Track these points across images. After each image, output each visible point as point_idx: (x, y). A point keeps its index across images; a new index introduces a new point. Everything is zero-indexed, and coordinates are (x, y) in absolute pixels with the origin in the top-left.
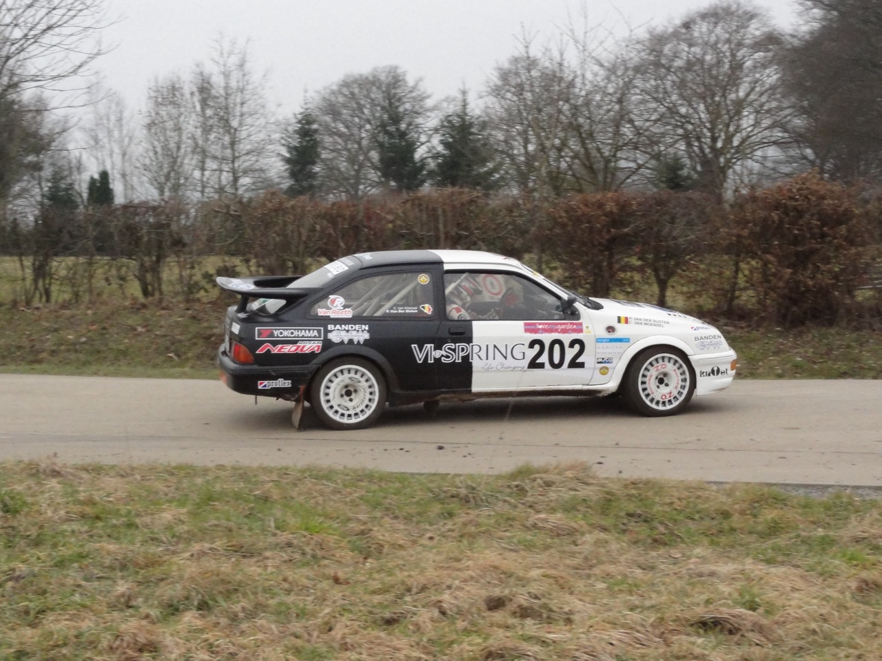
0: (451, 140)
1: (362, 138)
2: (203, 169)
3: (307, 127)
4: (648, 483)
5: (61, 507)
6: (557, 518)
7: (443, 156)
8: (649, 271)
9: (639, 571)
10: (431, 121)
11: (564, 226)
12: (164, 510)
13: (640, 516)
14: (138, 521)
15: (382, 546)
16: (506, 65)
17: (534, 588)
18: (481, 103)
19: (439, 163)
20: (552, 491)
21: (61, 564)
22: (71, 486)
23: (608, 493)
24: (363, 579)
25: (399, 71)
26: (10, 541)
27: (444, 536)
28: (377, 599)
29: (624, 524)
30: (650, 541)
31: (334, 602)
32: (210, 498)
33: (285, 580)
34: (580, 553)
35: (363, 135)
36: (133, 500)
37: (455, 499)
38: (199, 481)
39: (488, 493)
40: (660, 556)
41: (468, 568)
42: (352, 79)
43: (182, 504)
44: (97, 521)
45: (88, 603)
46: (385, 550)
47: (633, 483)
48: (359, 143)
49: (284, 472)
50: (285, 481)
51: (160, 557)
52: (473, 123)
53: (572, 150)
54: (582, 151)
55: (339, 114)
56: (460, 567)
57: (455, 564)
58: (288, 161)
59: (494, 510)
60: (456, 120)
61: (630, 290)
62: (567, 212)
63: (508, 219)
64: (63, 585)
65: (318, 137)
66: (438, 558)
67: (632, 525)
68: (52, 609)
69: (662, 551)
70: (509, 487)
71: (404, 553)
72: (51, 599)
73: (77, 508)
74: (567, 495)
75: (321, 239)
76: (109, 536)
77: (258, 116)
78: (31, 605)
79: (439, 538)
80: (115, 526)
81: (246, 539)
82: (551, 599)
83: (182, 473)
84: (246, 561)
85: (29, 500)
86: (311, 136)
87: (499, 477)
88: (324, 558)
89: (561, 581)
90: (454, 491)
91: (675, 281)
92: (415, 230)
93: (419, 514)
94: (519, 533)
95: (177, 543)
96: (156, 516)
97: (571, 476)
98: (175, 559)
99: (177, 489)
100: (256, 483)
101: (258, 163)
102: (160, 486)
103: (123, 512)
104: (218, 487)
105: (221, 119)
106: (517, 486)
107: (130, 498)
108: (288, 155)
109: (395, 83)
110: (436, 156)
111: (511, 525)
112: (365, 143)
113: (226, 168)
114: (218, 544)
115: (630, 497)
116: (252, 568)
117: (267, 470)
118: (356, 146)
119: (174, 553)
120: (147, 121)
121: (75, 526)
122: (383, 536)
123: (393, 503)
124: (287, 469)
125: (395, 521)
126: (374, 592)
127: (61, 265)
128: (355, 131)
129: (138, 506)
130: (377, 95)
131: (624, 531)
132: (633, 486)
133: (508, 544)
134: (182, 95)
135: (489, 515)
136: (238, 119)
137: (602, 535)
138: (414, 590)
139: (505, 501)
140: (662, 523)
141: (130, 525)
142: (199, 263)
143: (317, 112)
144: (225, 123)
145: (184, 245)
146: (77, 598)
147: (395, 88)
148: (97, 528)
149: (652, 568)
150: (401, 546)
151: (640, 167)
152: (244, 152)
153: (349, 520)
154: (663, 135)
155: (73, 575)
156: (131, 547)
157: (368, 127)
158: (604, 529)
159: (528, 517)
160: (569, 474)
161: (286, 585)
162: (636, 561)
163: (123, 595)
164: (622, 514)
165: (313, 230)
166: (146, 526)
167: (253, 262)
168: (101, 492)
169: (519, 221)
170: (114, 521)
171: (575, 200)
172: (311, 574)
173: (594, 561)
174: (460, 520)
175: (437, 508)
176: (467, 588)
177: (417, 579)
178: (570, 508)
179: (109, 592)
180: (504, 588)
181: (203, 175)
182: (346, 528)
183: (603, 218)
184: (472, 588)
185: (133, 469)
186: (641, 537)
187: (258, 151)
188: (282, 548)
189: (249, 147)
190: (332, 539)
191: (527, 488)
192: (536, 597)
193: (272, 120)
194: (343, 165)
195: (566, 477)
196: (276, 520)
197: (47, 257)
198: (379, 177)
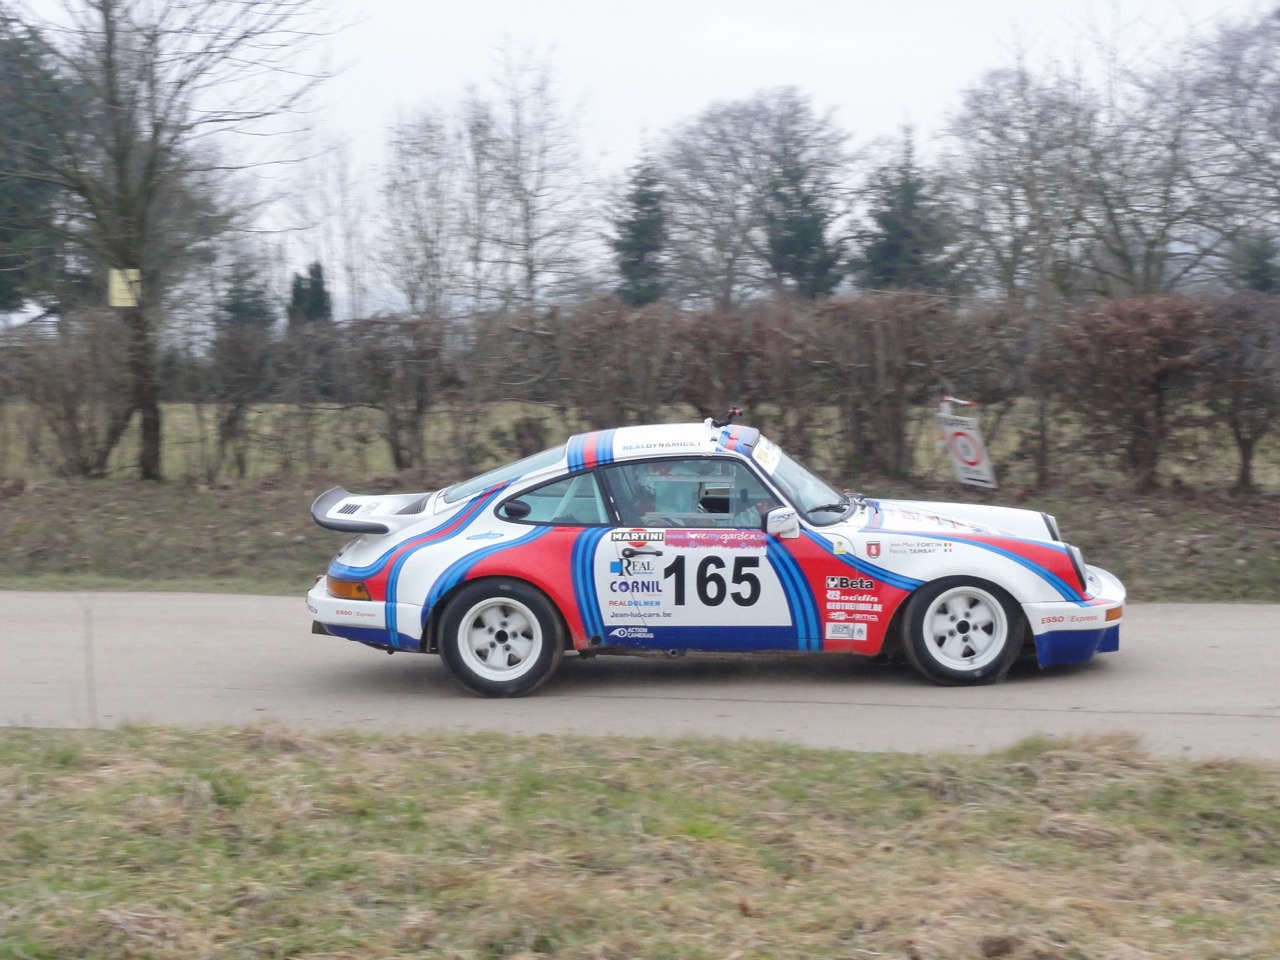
0: (886, 209)
1: (738, 207)
2: (477, 260)
3: (646, 188)
4: (1231, 767)
5: (305, 795)
6: (1087, 820)
7: (875, 236)
8: (1223, 426)
9: (1220, 903)
10: (851, 178)
11: (1082, 352)
12: (464, 802)
13: (1220, 817)
14: (426, 818)
15: (811, 860)
16: (979, 85)
17: (1057, 925)
18: (937, 147)
19: (868, 247)
20: (1080, 778)
21: (315, 882)
22: (316, 765)
23: (1168, 781)
24: (784, 909)
25: (800, 94)
26: (234, 848)
27: (910, 846)
28: (809, 938)
29: (1195, 830)
30: (1237, 857)
31: (746, 942)
32: (535, 785)
33: (665, 908)
34: (1126, 874)
35: (741, 201)
36: (414, 787)
37: (921, 789)
38: (515, 757)
39: (976, 780)
40: (1255, 880)
41: (949, 894)
42: (720, 110)
43: (493, 794)
44: (363, 818)
45: (364, 940)
46: (818, 865)
47: (1209, 766)
48: (732, 215)
49: (647, 745)
50: (651, 759)
51: (467, 873)
52: (921, 180)
53: (1091, 224)
54: (1111, 227)
55: (702, 168)
56: (940, 892)
57: (928, 888)
58: (617, 245)
59: (986, 808)
60: (894, 177)
61: (1191, 457)
62: (1087, 328)
63: (990, 342)
64: (325, 913)
65: (666, 206)
66: (903, 878)
67: (1208, 832)
68: (309, 949)
69: (1258, 871)
70: (1009, 770)
71: (845, 871)
72: (309, 934)
73: (330, 799)
74: (1103, 784)
75: (682, 375)
76: (386, 841)
77: (565, 172)
78: (279, 942)
79: (901, 849)
80: (392, 826)
81: (598, 846)
82: (1085, 942)
83: (485, 747)
84: (601, 879)
85: (255, 785)
86: (652, 203)
87: (992, 756)
88: (721, 877)
89: (1100, 915)
90: (920, 776)
91: (1268, 444)
92: (839, 359)
93: (867, 811)
94: (1025, 843)
95: (490, 852)
96: (453, 812)
97: (1107, 753)
98: (491, 877)
99: (481, 771)
100: (606, 762)
101: (568, 250)
102: (453, 765)
103: (402, 804)
104: (546, 768)
105: (508, 177)
106: (1022, 769)
107: (409, 785)
108: (616, 236)
109: (791, 116)
110: (861, 236)
111: (1014, 831)
112: (742, 214)
113: (516, 257)
114: (555, 854)
115: (1204, 787)
116: (612, 891)
117: (618, 742)
118: (728, 220)
119: (486, 867)
120: (385, 181)
121: (332, 826)
122: (812, 844)
123: (826, 794)
124: (651, 741)
125: (831, 822)
126: (804, 929)
127: (262, 418)
128: (726, 195)
129: (424, 796)
130: (763, 135)
131: (1197, 841)
132: (1209, 771)
133: (1010, 858)
134: (443, 139)
135: (977, 815)
136: (535, 176)
137: (1162, 847)
138: (869, 926)
139: (1004, 794)
140: (1256, 828)
141: (415, 825)
142: (486, 414)
143: (664, 165)
144: (514, 181)
145: (461, 384)
146: (346, 931)
147: (794, 123)
148: (362, 828)
149: (1243, 898)
150: (841, 862)
151: (1206, 252)
152: (545, 231)
153: (757, 820)
154: (1243, 197)
155: (336, 899)
156: (421, 858)
157: (748, 188)
158: (1164, 838)
159: (1042, 818)
160: (1105, 750)
161: (667, 917)
162: (1216, 886)
163: (414, 930)
164: (1192, 814)
165: (669, 360)
166: (440, 826)
167: (572, 412)
168: (363, 775)
169: (1009, 343)
170: (392, 819)
171: (1102, 308)
172: (704, 900)
173: (1150, 887)
174: (933, 821)
175: (894, 803)
176: (953, 924)
177: (869, 910)
178: (1108, 804)
179: (395, 923)
180: (1009, 925)
181: (478, 269)
182: (753, 833)
183: (1148, 338)
184: (958, 924)
185: (409, 739)
186: (1224, 850)
187: (569, 230)
188: (655, 861)
189: (553, 223)
190: (733, 848)
191: (1038, 771)
192: (1062, 941)
193: (591, 178)
194: (708, 252)
195: (1100, 756)
196: (643, 819)
197: (241, 404)
198: (767, 270)
